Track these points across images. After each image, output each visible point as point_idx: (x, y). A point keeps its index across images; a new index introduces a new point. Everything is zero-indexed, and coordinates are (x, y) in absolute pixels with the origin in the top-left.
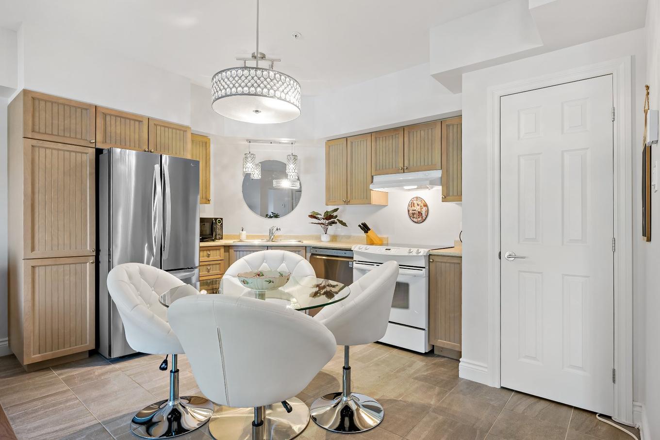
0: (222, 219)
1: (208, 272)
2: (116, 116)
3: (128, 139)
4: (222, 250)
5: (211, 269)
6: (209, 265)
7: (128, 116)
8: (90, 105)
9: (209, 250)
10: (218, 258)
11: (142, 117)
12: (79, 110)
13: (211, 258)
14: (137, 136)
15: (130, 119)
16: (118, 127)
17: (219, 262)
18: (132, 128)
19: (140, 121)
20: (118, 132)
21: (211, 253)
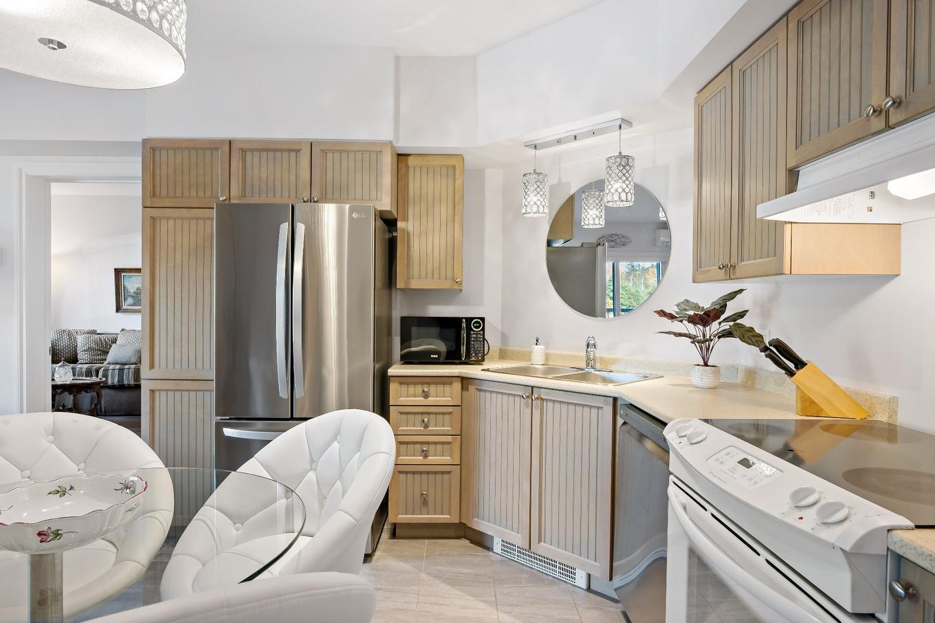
0: (483, 319)
1: (426, 426)
2: (260, 150)
3: (278, 183)
4: (457, 386)
5: (432, 423)
6: (429, 413)
7: (279, 147)
8: (222, 141)
9: (429, 384)
10: (446, 400)
11: (299, 142)
12: (208, 153)
13: (431, 400)
14: (293, 178)
15: (281, 151)
16: (264, 169)
17: (450, 409)
18: (285, 165)
19: (297, 151)
20: (264, 175)
21: (433, 389)
